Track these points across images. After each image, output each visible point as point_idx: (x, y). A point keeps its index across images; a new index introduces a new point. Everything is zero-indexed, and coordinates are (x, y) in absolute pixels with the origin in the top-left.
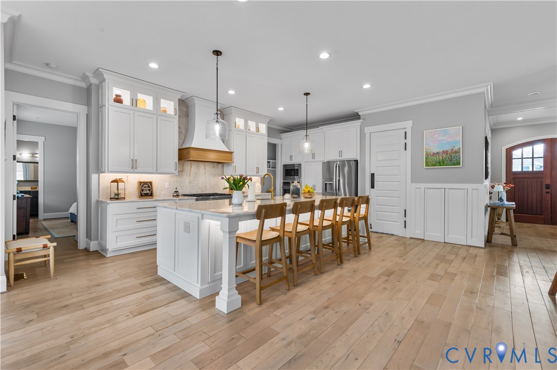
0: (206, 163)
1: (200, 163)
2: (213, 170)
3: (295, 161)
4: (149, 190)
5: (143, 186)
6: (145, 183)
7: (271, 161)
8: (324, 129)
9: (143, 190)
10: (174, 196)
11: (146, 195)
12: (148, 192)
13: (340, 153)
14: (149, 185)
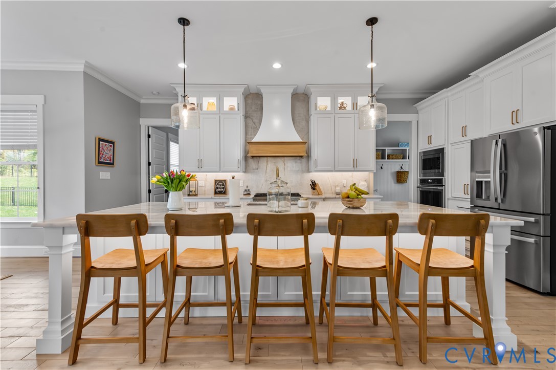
0: (285, 158)
1: (278, 159)
2: (294, 165)
3: (435, 145)
4: (223, 188)
5: (218, 184)
6: (220, 181)
7: (386, 148)
8: (481, 76)
9: (217, 188)
10: (244, 195)
11: (220, 192)
12: (222, 190)
13: (515, 115)
14: (223, 184)
